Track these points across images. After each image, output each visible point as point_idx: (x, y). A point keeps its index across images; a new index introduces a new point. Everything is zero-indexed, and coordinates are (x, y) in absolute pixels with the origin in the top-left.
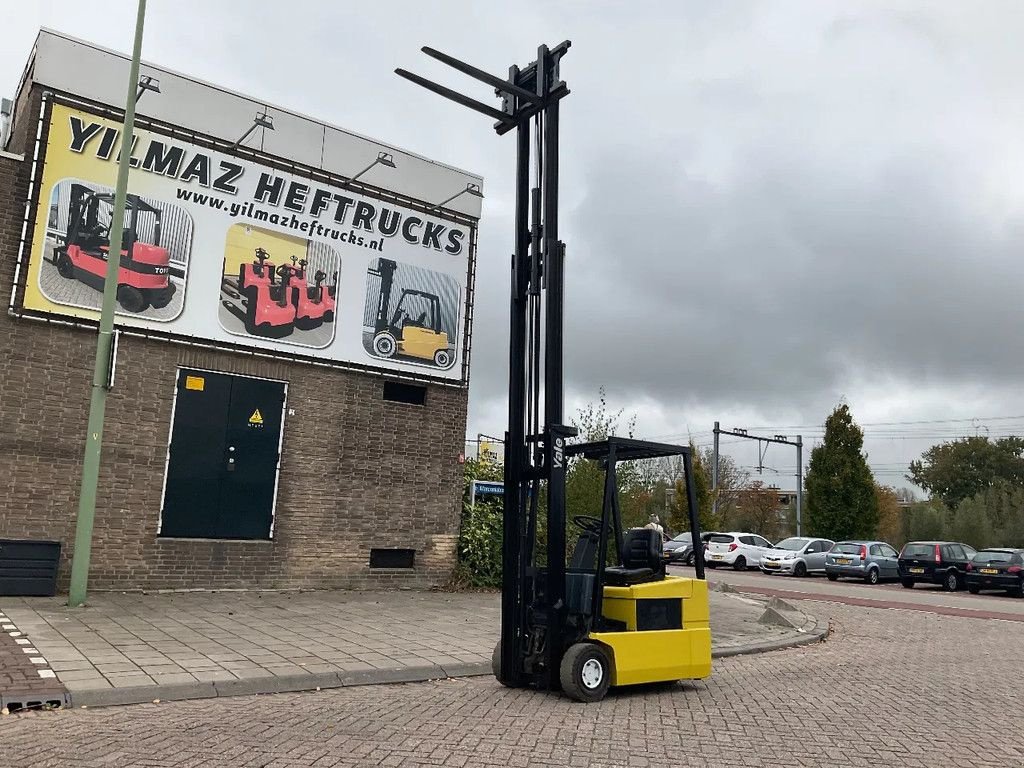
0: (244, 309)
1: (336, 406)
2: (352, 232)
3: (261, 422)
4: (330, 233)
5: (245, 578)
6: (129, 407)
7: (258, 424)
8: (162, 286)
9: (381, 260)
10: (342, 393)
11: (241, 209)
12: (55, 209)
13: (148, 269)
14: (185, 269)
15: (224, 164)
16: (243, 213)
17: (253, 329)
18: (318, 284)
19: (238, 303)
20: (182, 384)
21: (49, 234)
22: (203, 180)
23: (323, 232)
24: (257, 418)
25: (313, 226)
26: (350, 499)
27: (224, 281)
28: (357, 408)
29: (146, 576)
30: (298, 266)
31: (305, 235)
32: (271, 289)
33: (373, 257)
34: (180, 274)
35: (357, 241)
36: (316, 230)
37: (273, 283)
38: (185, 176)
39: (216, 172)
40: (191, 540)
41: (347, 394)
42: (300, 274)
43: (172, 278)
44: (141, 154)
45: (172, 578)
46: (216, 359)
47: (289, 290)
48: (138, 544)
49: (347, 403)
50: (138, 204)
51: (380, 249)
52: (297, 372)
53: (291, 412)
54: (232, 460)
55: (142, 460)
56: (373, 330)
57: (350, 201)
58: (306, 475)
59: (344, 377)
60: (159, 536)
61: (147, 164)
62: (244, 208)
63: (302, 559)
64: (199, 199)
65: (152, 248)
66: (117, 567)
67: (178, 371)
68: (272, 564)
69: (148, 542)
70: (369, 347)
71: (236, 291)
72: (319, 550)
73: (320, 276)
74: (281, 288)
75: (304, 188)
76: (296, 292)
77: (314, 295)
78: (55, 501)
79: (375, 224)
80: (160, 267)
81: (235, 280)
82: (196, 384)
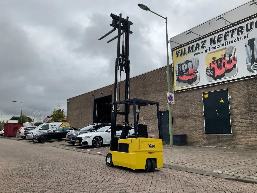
0: (212, 74)
1: (244, 91)
2: (237, 38)
3: (223, 102)
4: (231, 42)
5: (226, 144)
6: (195, 105)
7: (222, 102)
8: (195, 77)
9: (249, 40)
10: (245, 87)
11: (207, 50)
12: (176, 70)
13: (192, 74)
14: (198, 71)
15: (202, 42)
16: (208, 51)
17: (215, 78)
18: (230, 58)
19: (211, 73)
20: (203, 97)
21: (176, 76)
22: (199, 49)
23: (228, 43)
24: (222, 101)
25: (225, 43)
26: (254, 120)
27: (207, 69)
28: (251, 90)
29: (204, 143)
30: (223, 56)
31: (224, 47)
32: (218, 66)
33: (246, 41)
34: (197, 72)
35: (239, 39)
36: (226, 44)
37: (218, 64)
38: (195, 50)
39: (201, 45)
40: (212, 134)
41: (246, 87)
42: (224, 58)
43: (196, 74)
44: (187, 51)
45: (209, 143)
46: (209, 89)
47: (222, 64)
48: (201, 135)
49: (247, 90)
50: (188, 61)
51: (248, 37)
52: (229, 85)
53: (230, 97)
54: (218, 113)
55: (198, 116)
56: (250, 64)
57: (235, 29)
58: (238, 114)
59: (245, 82)
60: (205, 133)
61: (188, 53)
62: (208, 49)
63: (241, 139)
64: (199, 53)
65: (192, 69)
66: (198, 140)
67: (202, 94)
68: (233, 141)
69: (203, 135)
70: (249, 70)
71: (210, 71)
72: (246, 137)
73: (230, 56)
74: (220, 65)
75: (221, 35)
76: (224, 63)
77: (229, 62)
78: (186, 127)
79: (244, 30)
80: (194, 73)
81: (209, 68)
82: (206, 96)
